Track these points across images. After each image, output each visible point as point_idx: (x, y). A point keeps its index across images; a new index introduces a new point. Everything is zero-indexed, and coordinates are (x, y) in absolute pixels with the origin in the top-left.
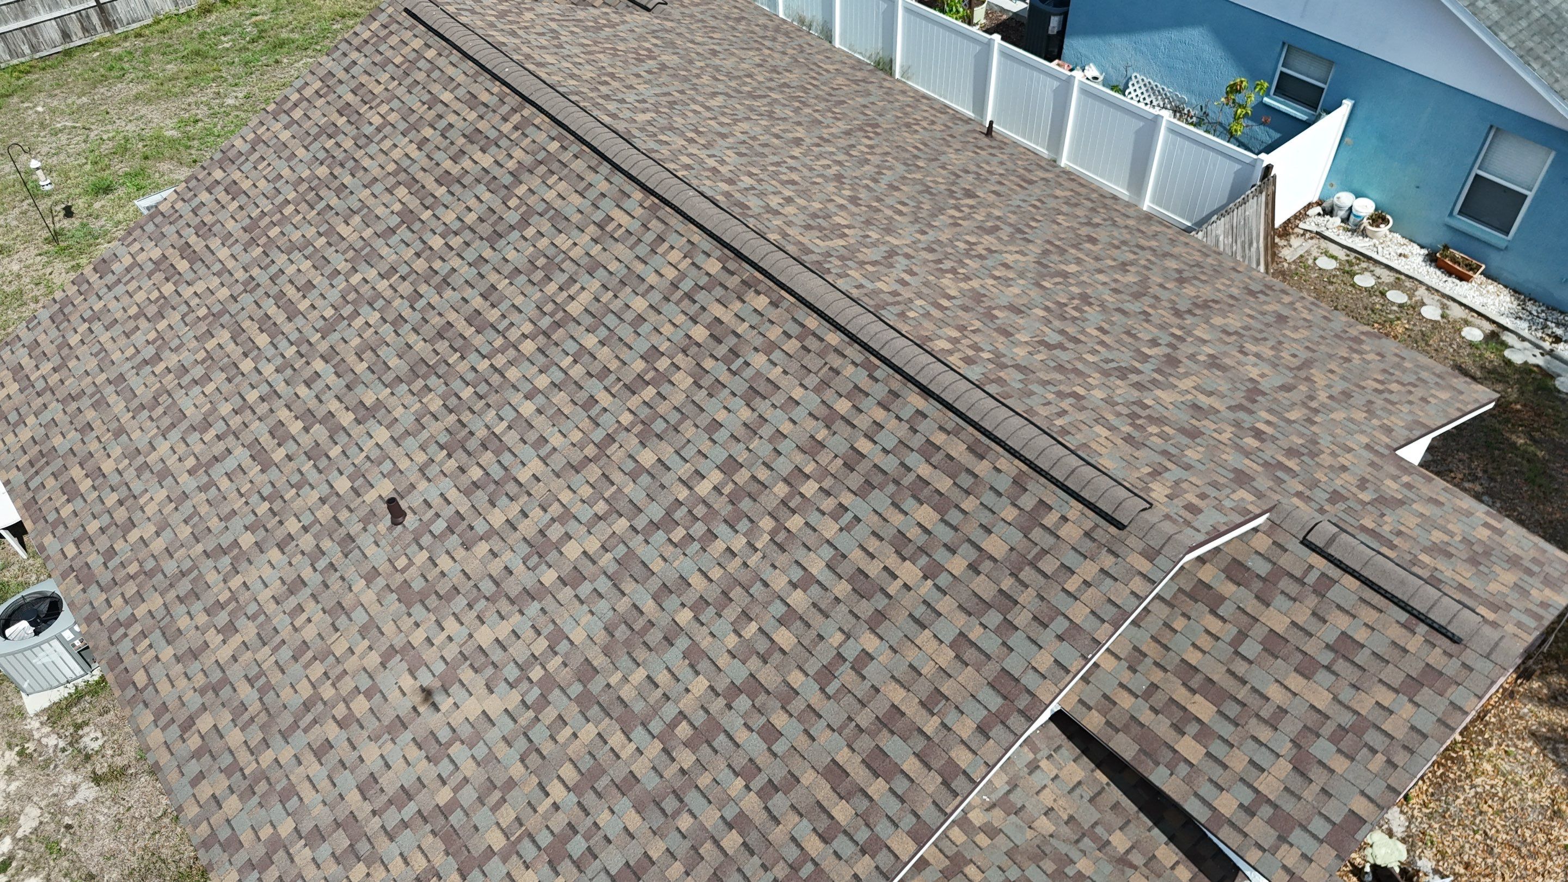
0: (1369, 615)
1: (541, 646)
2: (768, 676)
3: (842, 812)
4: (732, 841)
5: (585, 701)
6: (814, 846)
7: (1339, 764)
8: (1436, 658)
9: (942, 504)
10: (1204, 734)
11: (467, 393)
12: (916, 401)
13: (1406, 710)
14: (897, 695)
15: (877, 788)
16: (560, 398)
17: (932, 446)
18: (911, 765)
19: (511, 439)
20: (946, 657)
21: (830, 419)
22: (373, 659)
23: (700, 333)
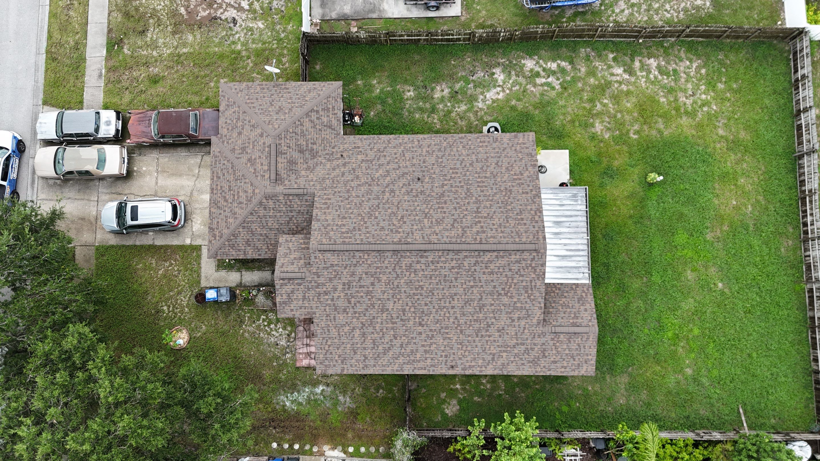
0: (292, 269)
1: (379, 183)
2: (347, 201)
3: (325, 197)
4: (335, 185)
5: (367, 183)
6: (325, 192)
7: (285, 251)
8: (282, 269)
9: (343, 233)
10: (301, 244)
11: (429, 199)
12: (358, 242)
13: (282, 261)
14: (329, 211)
15: (324, 201)
16: (413, 208)
17: (350, 238)
18: (322, 206)
19: (414, 199)
20: (327, 218)
21: (368, 232)
22: (401, 165)
23: (400, 230)
